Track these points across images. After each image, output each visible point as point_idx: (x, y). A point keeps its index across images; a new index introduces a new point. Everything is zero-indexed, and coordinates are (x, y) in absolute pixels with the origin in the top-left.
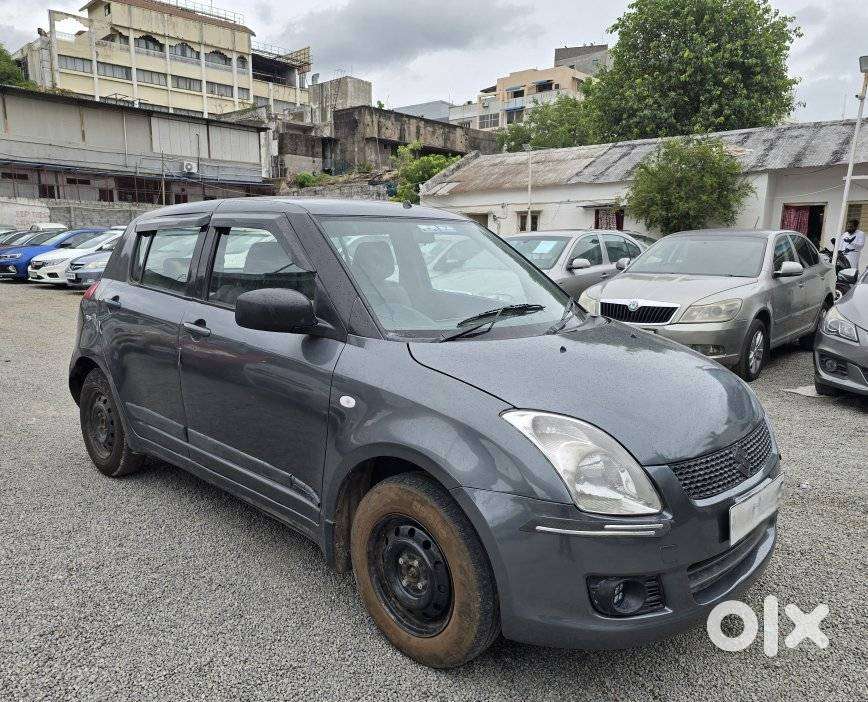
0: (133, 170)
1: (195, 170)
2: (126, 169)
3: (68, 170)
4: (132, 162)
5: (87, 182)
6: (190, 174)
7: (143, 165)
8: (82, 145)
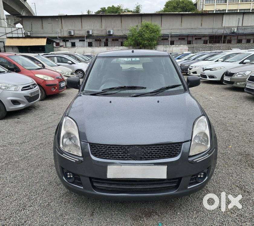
0: (215, 33)
1: (235, 31)
2: (212, 33)
3: (195, 36)
4: (215, 31)
5: (201, 39)
6: (234, 33)
7: (218, 31)
8: (201, 27)
